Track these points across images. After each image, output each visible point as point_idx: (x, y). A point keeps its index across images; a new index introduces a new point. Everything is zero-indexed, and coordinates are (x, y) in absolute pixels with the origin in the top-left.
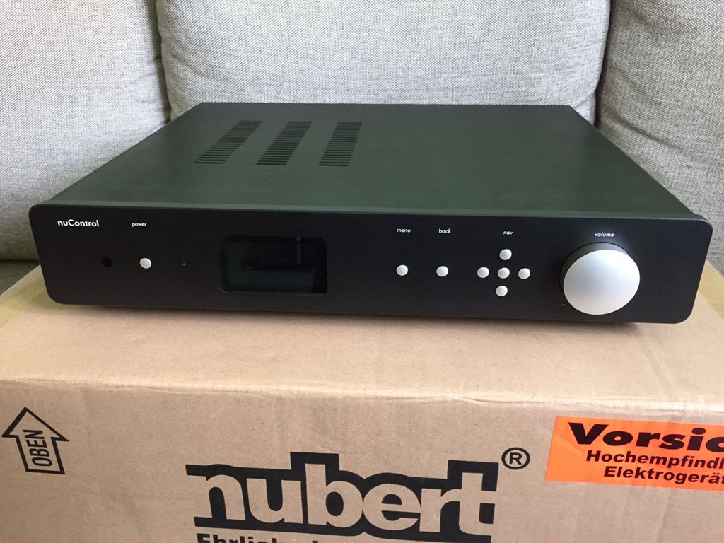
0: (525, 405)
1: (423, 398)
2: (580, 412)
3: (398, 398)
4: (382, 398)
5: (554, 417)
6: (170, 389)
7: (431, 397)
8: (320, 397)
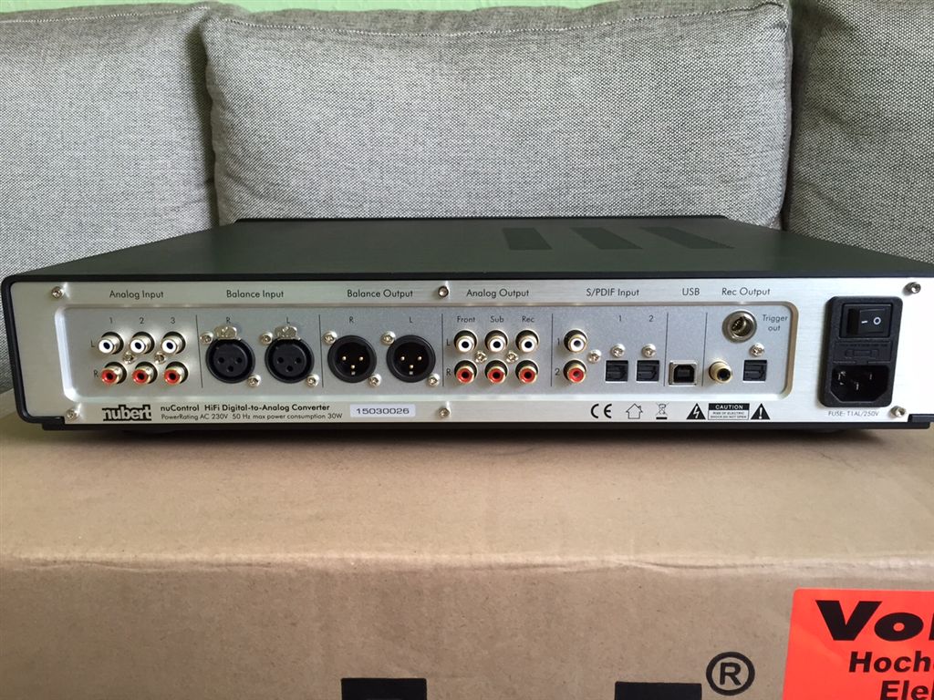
0: (741, 571)
1: (570, 565)
2: (833, 580)
3: (526, 566)
4: (500, 566)
5: (790, 591)
6: (136, 565)
7: (583, 562)
8: (394, 569)
